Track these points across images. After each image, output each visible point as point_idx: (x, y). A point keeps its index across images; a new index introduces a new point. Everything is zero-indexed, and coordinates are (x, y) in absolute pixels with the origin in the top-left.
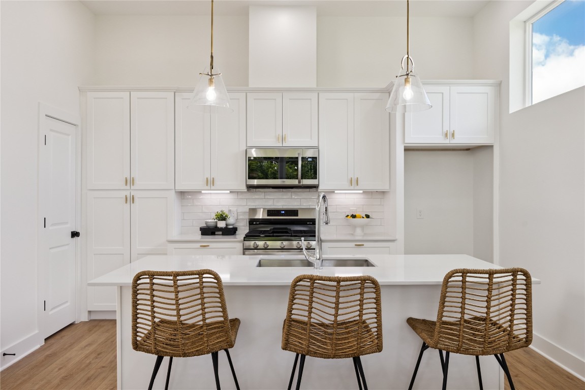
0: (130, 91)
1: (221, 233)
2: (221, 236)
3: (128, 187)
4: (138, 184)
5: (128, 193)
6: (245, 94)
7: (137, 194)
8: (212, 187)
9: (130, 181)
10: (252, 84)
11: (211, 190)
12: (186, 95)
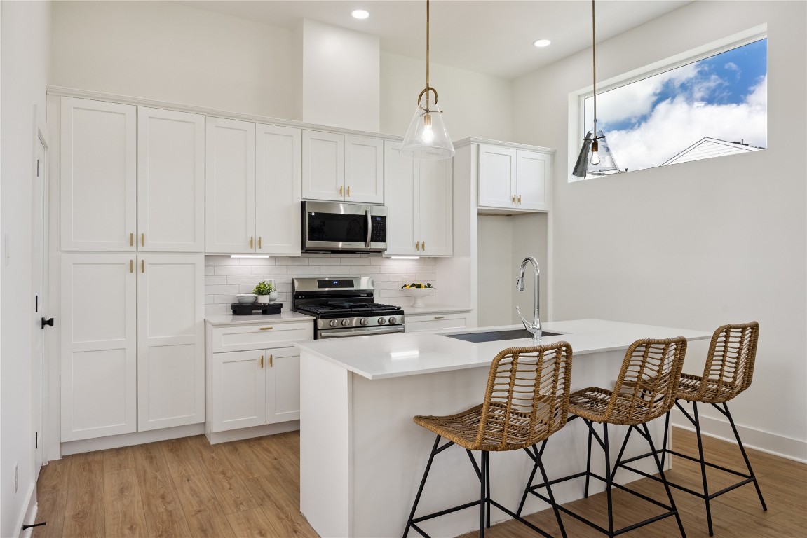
0: (137, 105)
1: (260, 311)
2: (261, 316)
3: (134, 248)
4: (150, 244)
5: (133, 257)
6: (300, 130)
7: (148, 259)
8: (258, 251)
9: (136, 240)
10: (308, 118)
11: (255, 254)
12: (221, 122)
